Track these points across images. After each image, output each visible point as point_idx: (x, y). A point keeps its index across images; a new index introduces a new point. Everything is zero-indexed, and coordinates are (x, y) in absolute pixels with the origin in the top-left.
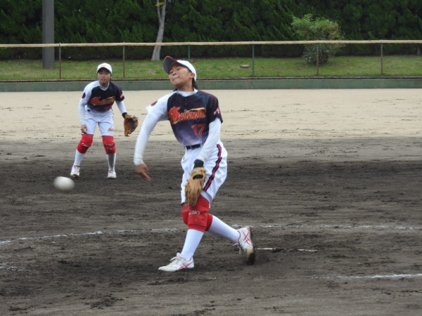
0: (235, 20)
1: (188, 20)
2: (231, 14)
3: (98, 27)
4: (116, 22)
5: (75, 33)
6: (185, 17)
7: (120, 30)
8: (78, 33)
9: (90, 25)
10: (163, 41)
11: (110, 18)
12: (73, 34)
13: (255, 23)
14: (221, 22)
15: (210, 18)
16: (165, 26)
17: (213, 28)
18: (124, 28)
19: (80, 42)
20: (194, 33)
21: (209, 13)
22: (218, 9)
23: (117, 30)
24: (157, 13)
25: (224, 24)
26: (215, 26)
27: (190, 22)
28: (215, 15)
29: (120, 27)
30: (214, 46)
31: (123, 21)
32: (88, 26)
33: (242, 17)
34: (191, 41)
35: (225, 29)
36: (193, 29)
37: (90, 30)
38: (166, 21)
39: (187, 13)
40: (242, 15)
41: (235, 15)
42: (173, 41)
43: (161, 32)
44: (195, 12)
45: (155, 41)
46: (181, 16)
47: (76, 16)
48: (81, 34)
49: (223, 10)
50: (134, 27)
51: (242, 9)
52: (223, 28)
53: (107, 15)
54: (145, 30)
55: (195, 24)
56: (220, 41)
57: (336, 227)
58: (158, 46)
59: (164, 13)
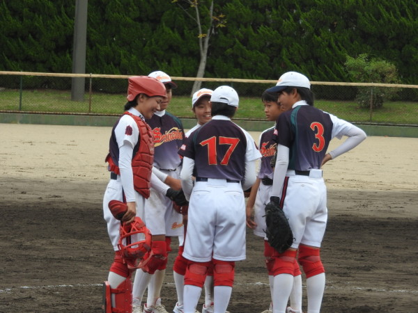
0: (284, 57)
1: (232, 54)
2: (280, 50)
3: (134, 57)
4: (153, 53)
5: (108, 64)
6: (229, 50)
7: (157, 62)
8: (112, 63)
9: (125, 56)
10: (205, 76)
11: (147, 49)
12: (106, 65)
13: (305, 61)
14: (268, 58)
15: (257, 53)
16: (207, 59)
17: (259, 64)
18: (162, 61)
19: (113, 74)
20: (238, 69)
21: (256, 48)
22: (266, 44)
23: (155, 62)
24: (199, 45)
25: (271, 60)
26: (261, 62)
27: (235, 56)
28: (262, 51)
29: (158, 59)
30: (260, 84)
31: (162, 53)
32: (122, 56)
33: (291, 54)
34: (234, 78)
35: (272, 66)
36: (238, 65)
37: (124, 61)
38: (208, 55)
39: (232, 47)
40: (291, 51)
41: (284, 51)
42: (215, 77)
43: (203, 66)
44: (241, 46)
45: (195, 75)
46: (225, 49)
47: (110, 45)
48: (115, 65)
49: (271, 45)
50: (173, 60)
51: (292, 45)
52: (270, 65)
53: (144, 45)
54: (185, 63)
55: (240, 60)
56: (267, 79)
57: (369, 290)
58: (199, 82)
59: (206, 46)
